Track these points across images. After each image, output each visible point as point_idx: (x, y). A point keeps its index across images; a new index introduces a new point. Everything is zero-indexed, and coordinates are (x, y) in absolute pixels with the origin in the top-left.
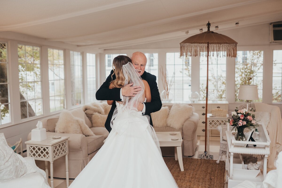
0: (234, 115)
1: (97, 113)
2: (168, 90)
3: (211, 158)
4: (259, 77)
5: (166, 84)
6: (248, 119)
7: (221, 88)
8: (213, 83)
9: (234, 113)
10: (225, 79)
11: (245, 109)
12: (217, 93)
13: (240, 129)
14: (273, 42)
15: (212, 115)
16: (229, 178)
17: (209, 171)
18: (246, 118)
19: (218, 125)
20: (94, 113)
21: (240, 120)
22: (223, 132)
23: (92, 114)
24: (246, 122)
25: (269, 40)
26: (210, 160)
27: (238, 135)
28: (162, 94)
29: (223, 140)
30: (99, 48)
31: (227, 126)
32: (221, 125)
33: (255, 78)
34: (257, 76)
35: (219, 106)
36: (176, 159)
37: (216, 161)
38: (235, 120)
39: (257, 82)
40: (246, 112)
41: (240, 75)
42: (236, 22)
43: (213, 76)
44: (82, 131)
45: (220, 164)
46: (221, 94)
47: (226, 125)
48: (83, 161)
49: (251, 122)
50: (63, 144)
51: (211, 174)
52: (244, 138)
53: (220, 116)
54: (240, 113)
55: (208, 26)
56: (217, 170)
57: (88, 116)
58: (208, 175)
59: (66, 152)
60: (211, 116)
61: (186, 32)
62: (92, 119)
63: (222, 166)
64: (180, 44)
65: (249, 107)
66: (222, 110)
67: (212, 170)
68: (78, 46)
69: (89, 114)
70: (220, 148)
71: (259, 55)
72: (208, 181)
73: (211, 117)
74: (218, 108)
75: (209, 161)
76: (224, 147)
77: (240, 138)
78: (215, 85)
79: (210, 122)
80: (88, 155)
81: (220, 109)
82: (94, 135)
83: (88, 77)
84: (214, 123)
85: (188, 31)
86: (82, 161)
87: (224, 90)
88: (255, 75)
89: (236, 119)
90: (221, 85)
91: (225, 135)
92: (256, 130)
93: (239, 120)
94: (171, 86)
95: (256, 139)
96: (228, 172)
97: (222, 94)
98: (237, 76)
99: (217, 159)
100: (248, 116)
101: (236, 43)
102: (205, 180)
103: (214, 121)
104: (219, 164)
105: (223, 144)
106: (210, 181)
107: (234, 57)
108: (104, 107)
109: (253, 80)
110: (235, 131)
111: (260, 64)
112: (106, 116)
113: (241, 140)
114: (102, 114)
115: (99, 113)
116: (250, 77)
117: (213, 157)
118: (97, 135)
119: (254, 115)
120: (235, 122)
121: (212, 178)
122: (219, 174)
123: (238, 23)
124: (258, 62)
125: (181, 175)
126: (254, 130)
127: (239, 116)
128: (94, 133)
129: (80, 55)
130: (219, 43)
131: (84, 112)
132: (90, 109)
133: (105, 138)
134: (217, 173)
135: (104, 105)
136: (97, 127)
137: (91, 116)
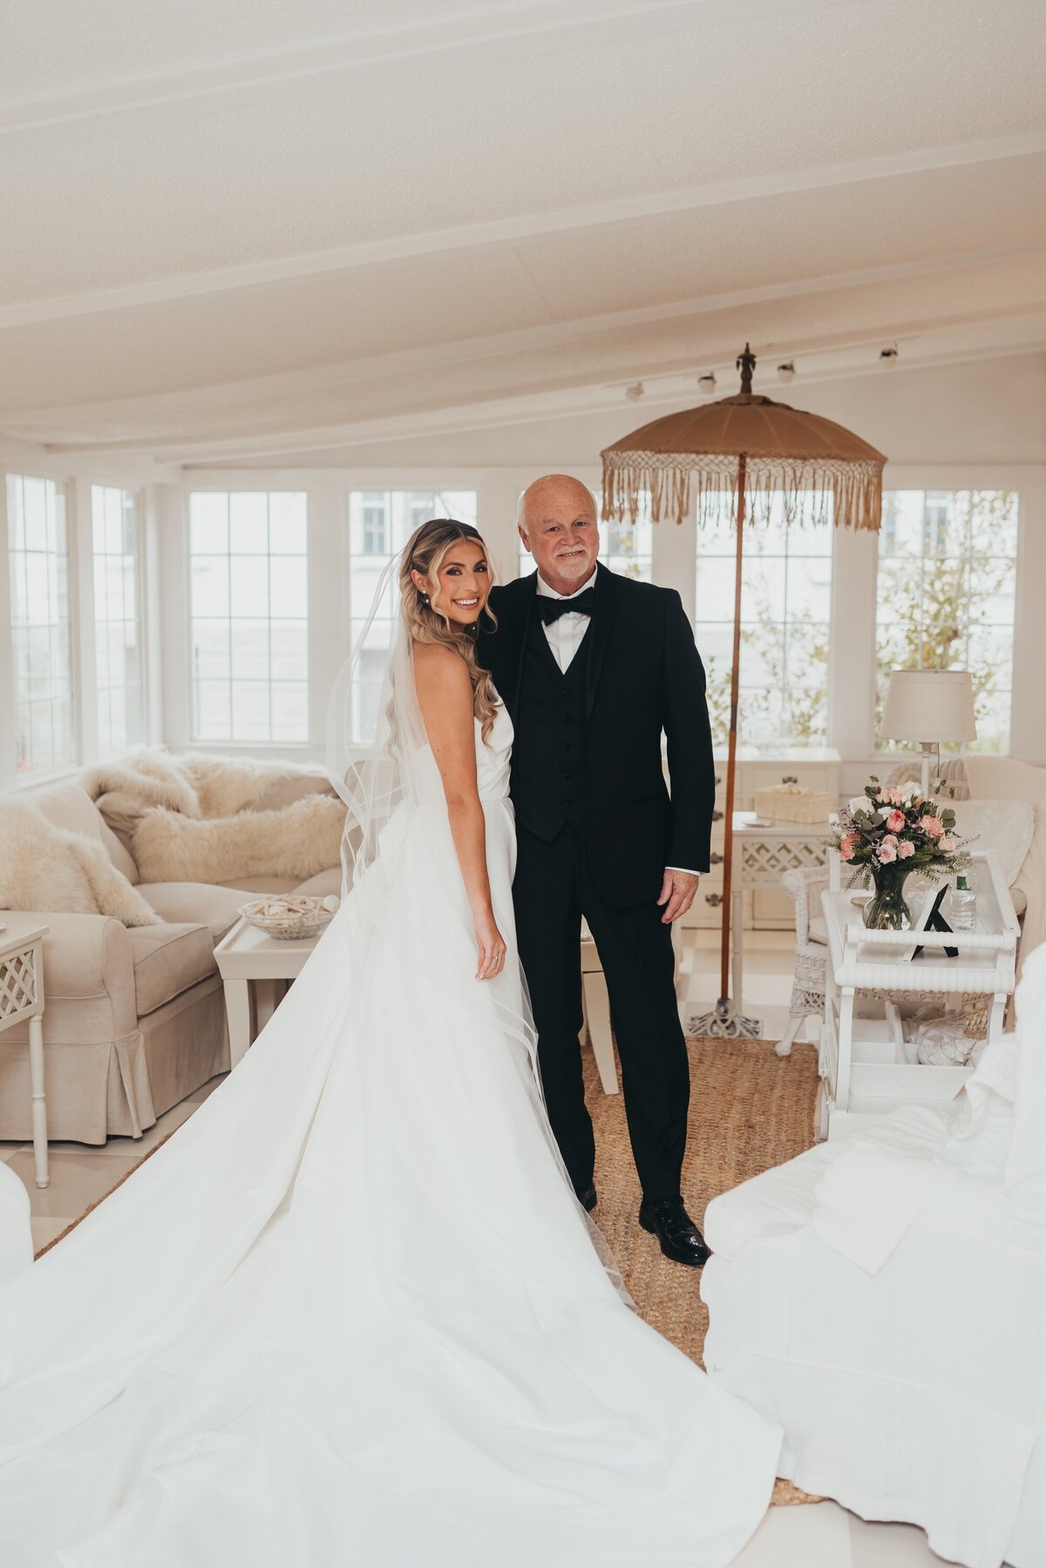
0: (860, 812)
1: (161, 810)
3: (751, 1034)
4: (998, 625)
6: (922, 829)
7: (804, 682)
8: (764, 654)
9: (865, 805)
10: (824, 634)
11: (910, 784)
12: (784, 709)
13: (888, 876)
15: (759, 817)
16: (832, 1105)
17: (739, 1092)
18: (914, 826)
19: (784, 869)
20: (148, 810)
21: (888, 837)
22: (808, 897)
23: (135, 817)
24: (915, 845)
26: (744, 1042)
27: (880, 904)
29: (811, 940)
30: (158, 460)
31: (827, 872)
32: (802, 865)
33: (973, 629)
34: (987, 621)
35: (794, 775)
37: (774, 1043)
38: (863, 836)
39: (986, 650)
40: (914, 799)
41: (902, 617)
42: (886, 347)
43: (764, 617)
44: (97, 900)
45: (794, 1058)
46: (802, 715)
47: (823, 866)
48: (116, 1050)
49: (935, 842)
50: (19, 962)
51: (751, 1105)
52: (904, 919)
53: (795, 822)
54: (889, 804)
55: (741, 368)
56: (779, 1086)
57: (116, 825)
58: (738, 1107)
59: (35, 1001)
60: (755, 823)
61: (630, 390)
62: (136, 839)
63: (807, 1065)
64: (603, 454)
65: (931, 775)
66: (806, 795)
67: (757, 1084)
68: (49, 447)
69: (119, 814)
70: (796, 981)
71: (998, 514)
72: (737, 1134)
73: (753, 826)
74: (790, 783)
75: (743, 1046)
76: (814, 975)
77: (887, 919)
78: (774, 667)
79: (747, 856)
80: (136, 1020)
81: (795, 788)
82: (158, 919)
83: (100, 614)
84: (769, 855)
85: (640, 384)
86: (107, 1050)
87: (819, 694)
88: (977, 614)
89: (869, 832)
90: (807, 662)
91: (821, 914)
92: (961, 883)
93: (881, 838)
95: (959, 924)
96: (829, 1083)
97: (812, 712)
98: (887, 621)
99: (780, 1035)
100: (922, 817)
101: (881, 461)
102: (723, 1132)
103: (767, 851)
104: (789, 1056)
105: (808, 958)
106: (746, 1134)
107: (869, 527)
108: (193, 776)
109: (967, 644)
110: (866, 886)
111: (1003, 562)
112: (207, 824)
113: (890, 926)
114: (188, 817)
115: (174, 810)
116: (954, 628)
117: (760, 1025)
118: (172, 922)
119: (953, 811)
120: (867, 845)
121: (757, 1119)
122: (787, 1101)
123: (895, 353)
124: (996, 550)
125: (606, 1112)
126: (952, 880)
127: (881, 816)
128: (157, 914)
129: (58, 493)
130: (795, 457)
131: (92, 802)
132: (121, 787)
133: (214, 937)
134: (781, 1097)
135: (194, 769)
136: (164, 881)
137: (133, 823)
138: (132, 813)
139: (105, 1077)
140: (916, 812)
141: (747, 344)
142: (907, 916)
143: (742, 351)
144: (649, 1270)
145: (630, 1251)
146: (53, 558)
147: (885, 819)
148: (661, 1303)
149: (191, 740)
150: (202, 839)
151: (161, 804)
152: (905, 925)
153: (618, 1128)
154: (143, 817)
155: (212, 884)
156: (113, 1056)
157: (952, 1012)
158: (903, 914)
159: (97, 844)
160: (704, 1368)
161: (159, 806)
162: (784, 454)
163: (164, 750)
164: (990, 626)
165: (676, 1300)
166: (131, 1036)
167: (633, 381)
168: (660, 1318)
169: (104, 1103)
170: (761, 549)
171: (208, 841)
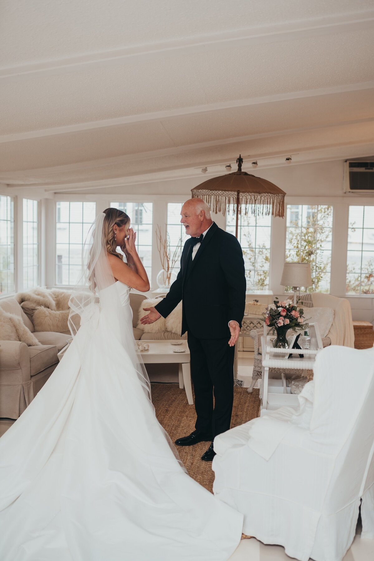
0: (271, 309)
1: (43, 307)
2: (170, 269)
3: (240, 385)
4: (327, 250)
5: (166, 258)
6: (292, 315)
7: (263, 269)
8: (249, 259)
9: (274, 307)
10: (269, 253)
11: (289, 300)
12: (256, 277)
13: (281, 331)
14: (349, 192)
18: (289, 314)
19: (251, 330)
20: (38, 307)
21: (281, 317)
22: (258, 339)
23: (34, 309)
24: (290, 320)
25: (343, 189)
26: (237, 388)
27: (278, 340)
28: (159, 277)
29: (258, 353)
30: (46, 190)
32: (257, 328)
33: (318, 251)
34: (322, 249)
35: (257, 299)
36: (181, 387)
37: (247, 388)
38: (272, 317)
39: (321, 258)
40: (289, 305)
41: (295, 247)
42: (288, 157)
44: (19, 337)
46: (262, 279)
48: (23, 387)
49: (297, 319)
51: (238, 409)
52: (286, 345)
54: (282, 307)
55: (238, 163)
56: (247, 403)
57: (27, 312)
61: (203, 170)
62: (34, 317)
64: (192, 190)
66: (259, 305)
67: (240, 402)
68: (8, 185)
69: (28, 309)
70: (254, 368)
71: (326, 213)
74: (255, 302)
77: (281, 345)
78: (253, 263)
80: (30, 377)
82: (39, 343)
83: (25, 241)
85: (206, 168)
86: (20, 387)
87: (267, 272)
88: (318, 246)
89: (274, 316)
90: (264, 262)
91: (261, 344)
93: (278, 318)
94: (174, 262)
97: (264, 278)
98: (289, 248)
99: (249, 386)
100: (292, 311)
101: (284, 194)
104: (252, 393)
105: (258, 360)
106: (235, 418)
107: (280, 216)
108: (54, 296)
109: (316, 256)
110: (273, 334)
111: (328, 229)
112: (58, 312)
113: (282, 347)
114: (52, 310)
115: (47, 307)
116: (311, 251)
117: (243, 382)
118: (43, 345)
119: (303, 309)
120: (273, 320)
121: (239, 413)
122: (250, 407)
123: (291, 159)
124: (326, 225)
125: (189, 410)
126: (302, 332)
127: (279, 310)
128: (39, 342)
129: (11, 201)
130: (254, 192)
131: (19, 305)
132: (29, 299)
133: (58, 350)
134: (248, 406)
135: (54, 294)
136: (43, 331)
137: (33, 312)
138: (32, 308)
139: (19, 396)
140: (291, 309)
141: (240, 155)
142: (287, 344)
143: (238, 157)
144: (199, 462)
145: (193, 456)
146: (9, 222)
147: (280, 311)
148: (202, 473)
149: (55, 285)
150: (56, 317)
151: (43, 305)
152: (287, 347)
153: (192, 415)
154: (36, 310)
155: (59, 332)
156: (22, 389)
157: (303, 377)
158: (286, 344)
159: (19, 317)
160: (213, 493)
161: (42, 306)
162: (251, 191)
163: (45, 288)
164: (323, 250)
165: (207, 472)
166: (29, 382)
167: (204, 167)
168: (202, 478)
169: (19, 406)
170: (249, 224)
171: (58, 318)
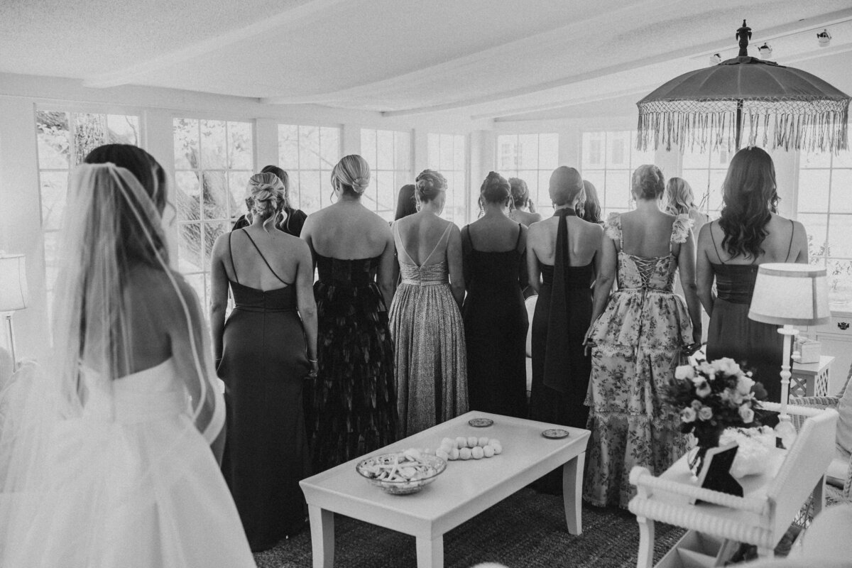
143: (741, 26)
147: (695, 386)
